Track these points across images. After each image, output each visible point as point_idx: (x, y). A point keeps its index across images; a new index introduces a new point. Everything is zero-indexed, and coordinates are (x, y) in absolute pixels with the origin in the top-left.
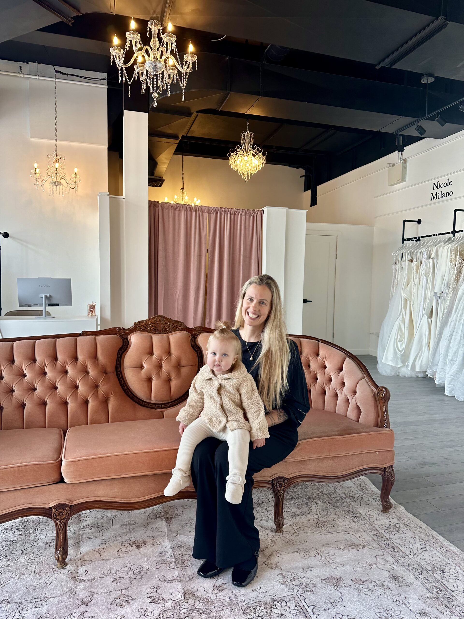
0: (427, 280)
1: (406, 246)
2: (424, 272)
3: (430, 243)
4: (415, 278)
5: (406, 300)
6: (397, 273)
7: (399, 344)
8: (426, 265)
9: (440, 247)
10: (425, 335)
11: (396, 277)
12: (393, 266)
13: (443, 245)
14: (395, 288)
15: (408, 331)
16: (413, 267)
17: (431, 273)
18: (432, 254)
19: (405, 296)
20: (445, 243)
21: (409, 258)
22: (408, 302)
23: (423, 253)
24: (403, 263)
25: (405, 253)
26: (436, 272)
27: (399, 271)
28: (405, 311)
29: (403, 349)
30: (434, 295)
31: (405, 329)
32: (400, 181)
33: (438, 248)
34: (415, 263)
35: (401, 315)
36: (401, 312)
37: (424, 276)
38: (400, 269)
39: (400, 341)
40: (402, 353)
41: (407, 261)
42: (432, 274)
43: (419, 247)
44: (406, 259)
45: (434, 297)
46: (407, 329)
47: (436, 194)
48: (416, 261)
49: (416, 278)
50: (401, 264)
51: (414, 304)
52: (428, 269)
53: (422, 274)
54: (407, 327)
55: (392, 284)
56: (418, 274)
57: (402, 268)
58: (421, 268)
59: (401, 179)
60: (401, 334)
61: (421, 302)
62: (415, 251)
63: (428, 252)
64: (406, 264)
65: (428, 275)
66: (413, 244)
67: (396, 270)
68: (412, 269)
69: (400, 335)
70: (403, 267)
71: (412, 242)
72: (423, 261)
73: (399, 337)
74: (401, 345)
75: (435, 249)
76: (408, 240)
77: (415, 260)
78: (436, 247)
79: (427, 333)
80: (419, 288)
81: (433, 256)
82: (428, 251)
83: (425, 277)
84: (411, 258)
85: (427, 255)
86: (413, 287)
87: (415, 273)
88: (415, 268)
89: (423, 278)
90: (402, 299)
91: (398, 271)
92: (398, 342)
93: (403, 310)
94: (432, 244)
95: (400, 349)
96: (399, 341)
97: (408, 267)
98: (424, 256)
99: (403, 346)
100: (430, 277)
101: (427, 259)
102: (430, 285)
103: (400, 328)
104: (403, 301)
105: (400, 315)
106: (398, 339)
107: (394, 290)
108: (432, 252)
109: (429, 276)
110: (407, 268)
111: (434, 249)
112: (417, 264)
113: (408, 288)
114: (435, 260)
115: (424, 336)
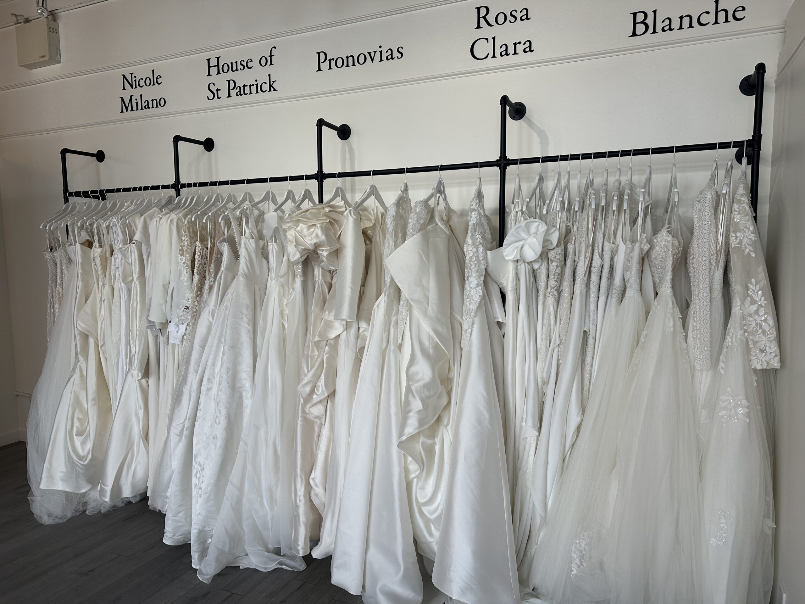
0: (129, 291)
1: (74, 208)
2: (120, 272)
3: (129, 206)
4: (100, 284)
5: (85, 337)
6: (59, 271)
7: (78, 441)
8: (124, 256)
9: (151, 218)
10: (137, 416)
11: (59, 280)
12: (48, 255)
13: (158, 214)
14: (57, 306)
15: (95, 408)
16: (94, 260)
17: (136, 276)
18: (134, 235)
19: (81, 326)
20: (161, 210)
21: (84, 236)
22: (91, 341)
23: (114, 228)
24: (70, 249)
25: (73, 224)
26: (147, 273)
27: (64, 267)
28: (87, 360)
29: (88, 453)
30: (148, 327)
31: (90, 403)
32: (46, 59)
33: (148, 220)
34: (96, 251)
35: (77, 370)
36: (76, 364)
37: (121, 280)
38: (64, 262)
39: (79, 434)
40: (86, 462)
41: (78, 245)
42: (138, 278)
43: (104, 214)
44: (75, 242)
45: (149, 331)
46: (93, 405)
47: (131, 99)
48: (101, 246)
49: (104, 285)
50: (65, 251)
51: (104, 344)
52: (128, 265)
53: (117, 276)
54: (93, 400)
55: (50, 296)
56: (107, 276)
57: (70, 260)
58: (113, 263)
59: (48, 56)
60: (81, 416)
61: (120, 340)
62: (94, 223)
63: (124, 228)
64: (77, 250)
65: (130, 279)
66: (89, 206)
67: (56, 264)
68: (93, 264)
69: (79, 419)
70: (72, 257)
71: (87, 200)
72: (116, 248)
73: (76, 423)
74: (83, 443)
75: (139, 222)
76: (78, 194)
77: (96, 244)
78: (143, 217)
79: (141, 412)
80: (113, 308)
81: (137, 237)
82: (124, 224)
83: (123, 285)
84: (88, 238)
85: (124, 233)
86: (98, 306)
87: (100, 273)
88: (98, 261)
89: (120, 286)
90: (77, 334)
91: (61, 265)
92: (75, 437)
93: (81, 358)
94: (132, 208)
95: (81, 453)
96: (76, 435)
97: (82, 259)
98: (118, 235)
99: (89, 446)
100: (136, 286)
101: (125, 243)
102: (136, 303)
103: (77, 402)
104: (78, 338)
105: (74, 370)
106: (75, 430)
107: (56, 311)
108: (134, 228)
109: (132, 281)
110: (80, 261)
111: (137, 221)
112: (102, 252)
113: (88, 308)
114: (144, 248)
115: (134, 419)
